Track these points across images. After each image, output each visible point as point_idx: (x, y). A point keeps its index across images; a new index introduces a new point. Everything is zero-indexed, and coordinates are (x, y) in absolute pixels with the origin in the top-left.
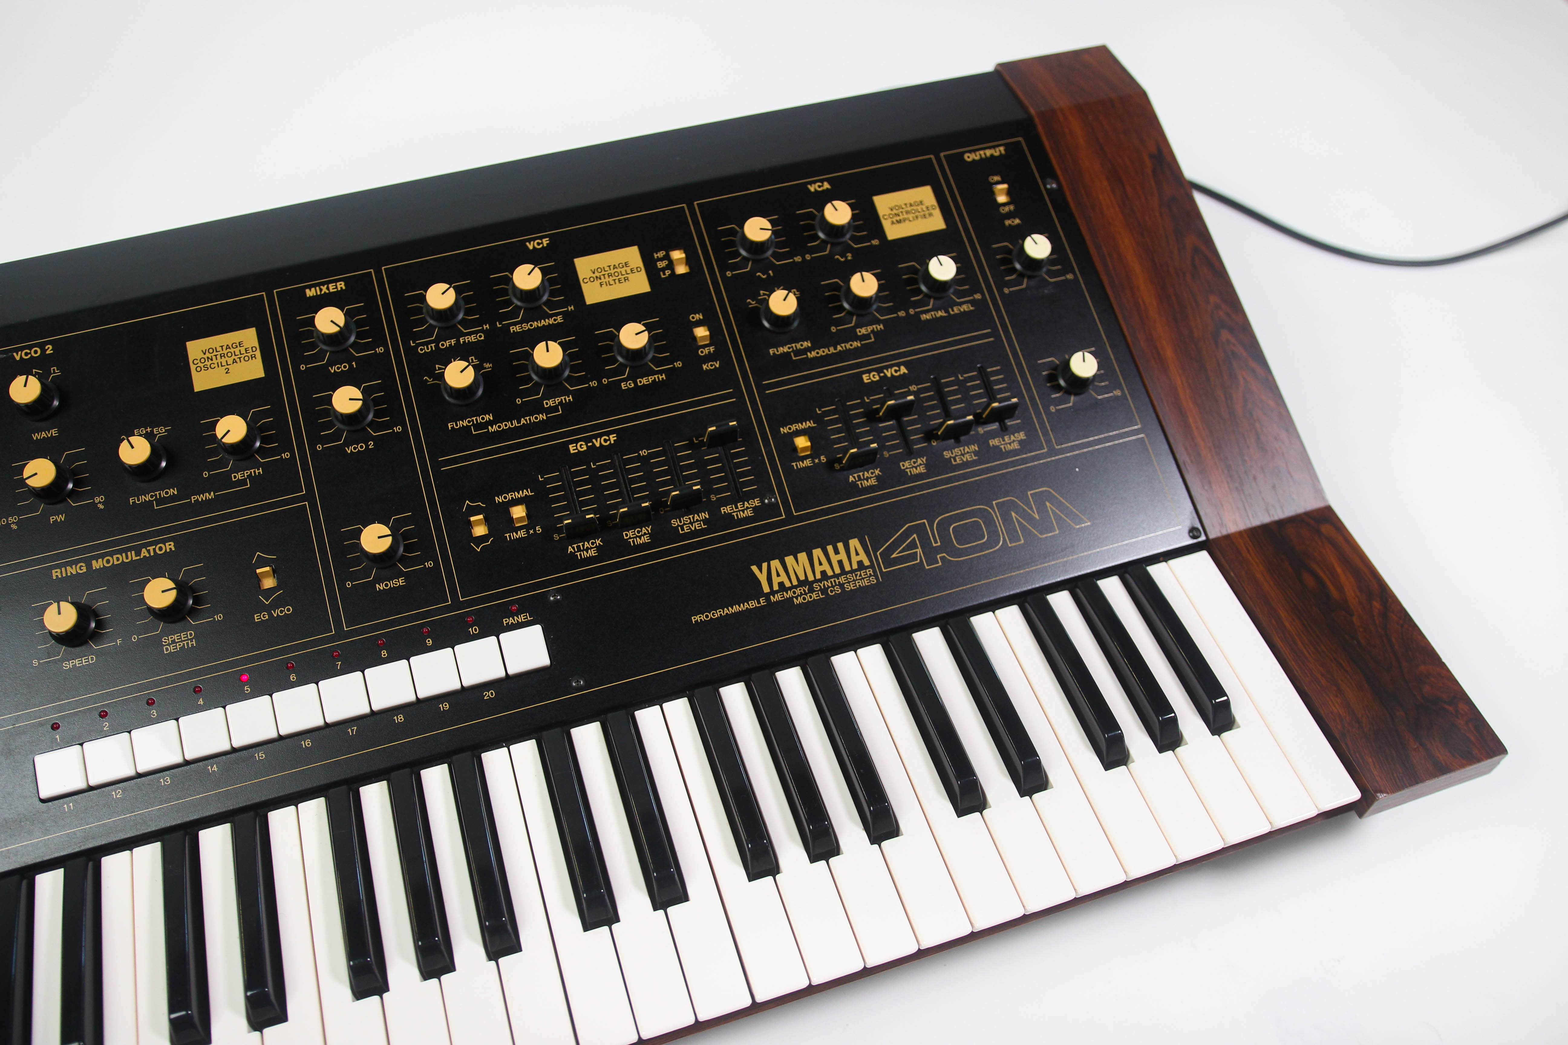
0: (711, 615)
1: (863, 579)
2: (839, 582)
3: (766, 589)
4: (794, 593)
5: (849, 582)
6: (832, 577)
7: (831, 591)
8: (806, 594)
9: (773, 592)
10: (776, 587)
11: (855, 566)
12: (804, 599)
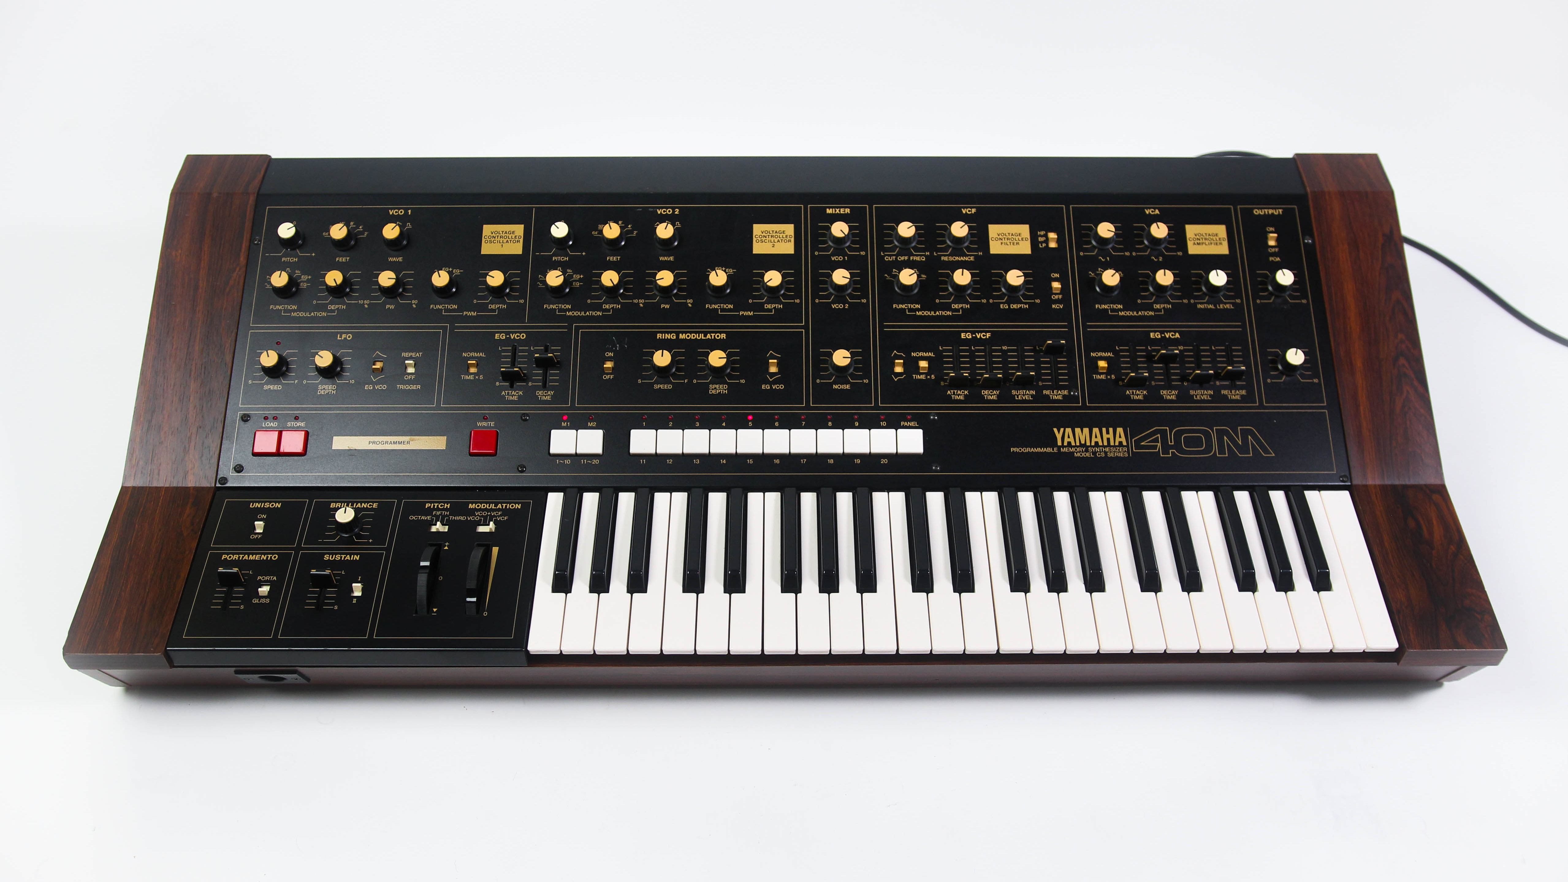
0: (1023, 450)
1: (1120, 452)
2: (1105, 451)
3: (1059, 443)
4: (1076, 450)
5: (1111, 452)
6: (1101, 446)
7: (1099, 454)
8: (1083, 452)
9: (1063, 446)
10: (1065, 444)
11: (1117, 444)
12: (1081, 455)
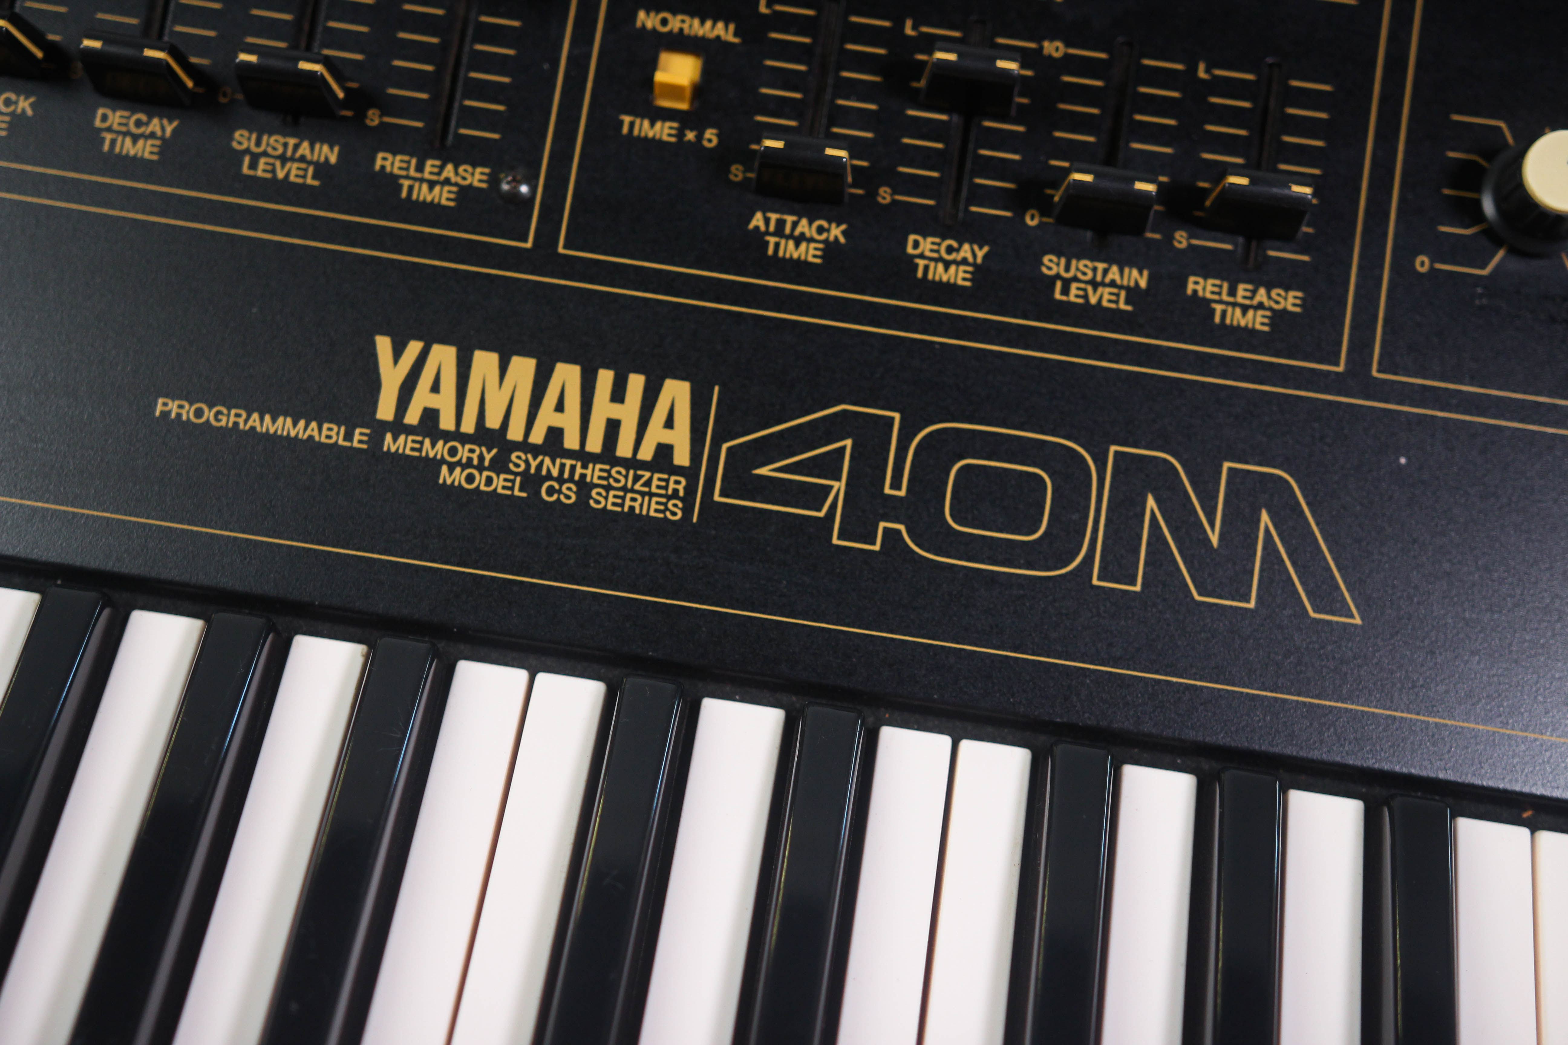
0: (209, 414)
1: (651, 495)
2: (583, 476)
3: (386, 410)
4: (453, 452)
5: (608, 488)
6: (570, 454)
7: (551, 491)
8: (480, 468)
9: (398, 427)
10: (412, 417)
11: (646, 453)
12: (470, 479)
